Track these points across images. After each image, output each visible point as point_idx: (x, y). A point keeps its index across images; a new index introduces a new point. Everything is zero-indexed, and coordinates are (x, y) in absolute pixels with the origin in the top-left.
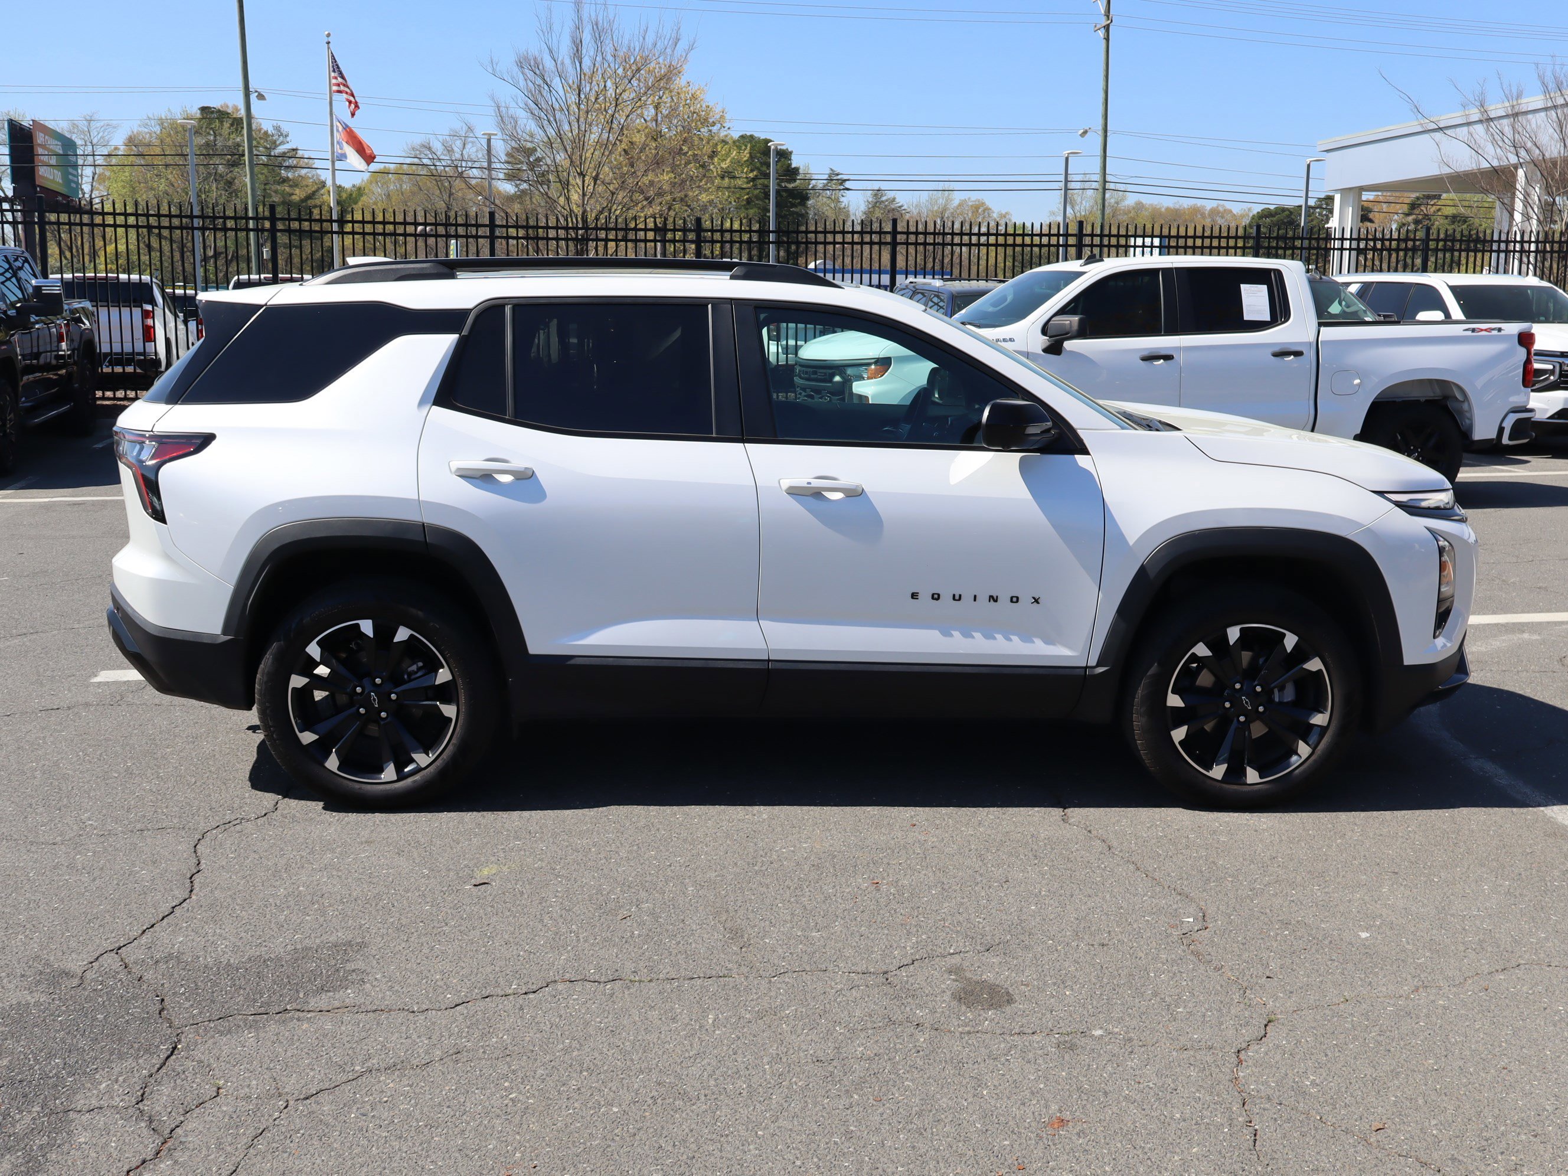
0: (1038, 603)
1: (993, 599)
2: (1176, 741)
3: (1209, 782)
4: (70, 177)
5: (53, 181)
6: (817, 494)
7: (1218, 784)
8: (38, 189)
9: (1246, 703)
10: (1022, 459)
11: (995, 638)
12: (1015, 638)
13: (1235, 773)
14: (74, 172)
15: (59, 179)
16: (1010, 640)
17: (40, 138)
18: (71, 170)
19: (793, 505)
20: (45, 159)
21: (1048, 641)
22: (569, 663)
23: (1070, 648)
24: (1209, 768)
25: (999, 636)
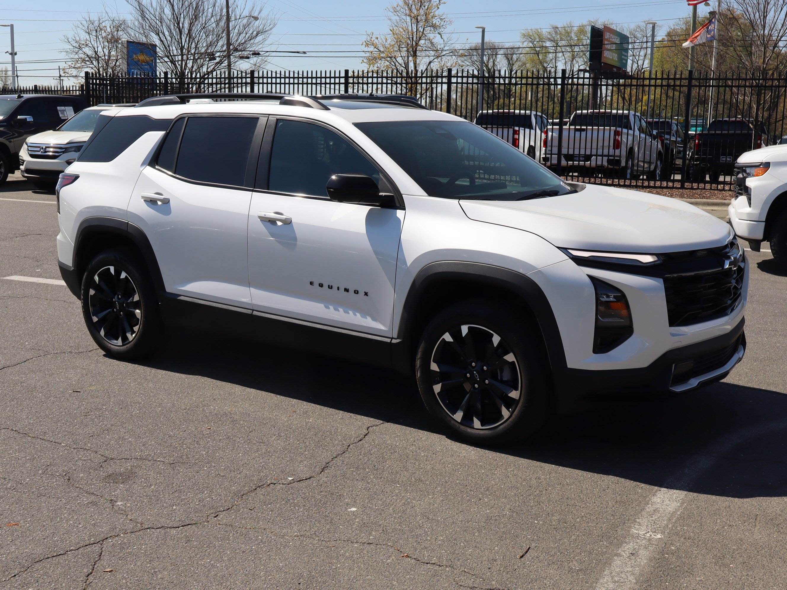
0: (367, 296)
1: (347, 290)
2: (436, 393)
3: (453, 422)
4: (623, 57)
5: (612, 59)
6: (272, 222)
7: (458, 425)
8: (602, 64)
9: (477, 376)
10: (371, 210)
11: (349, 313)
12: (358, 314)
13: (467, 420)
14: (626, 54)
15: (616, 59)
16: (356, 315)
17: (607, 35)
18: (624, 53)
19: (261, 227)
20: (608, 47)
21: (374, 319)
22: (179, 298)
23: (384, 325)
24: (454, 413)
25: (351, 312)
